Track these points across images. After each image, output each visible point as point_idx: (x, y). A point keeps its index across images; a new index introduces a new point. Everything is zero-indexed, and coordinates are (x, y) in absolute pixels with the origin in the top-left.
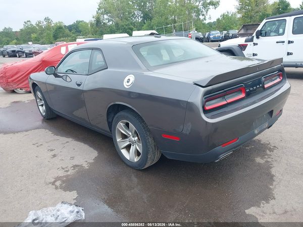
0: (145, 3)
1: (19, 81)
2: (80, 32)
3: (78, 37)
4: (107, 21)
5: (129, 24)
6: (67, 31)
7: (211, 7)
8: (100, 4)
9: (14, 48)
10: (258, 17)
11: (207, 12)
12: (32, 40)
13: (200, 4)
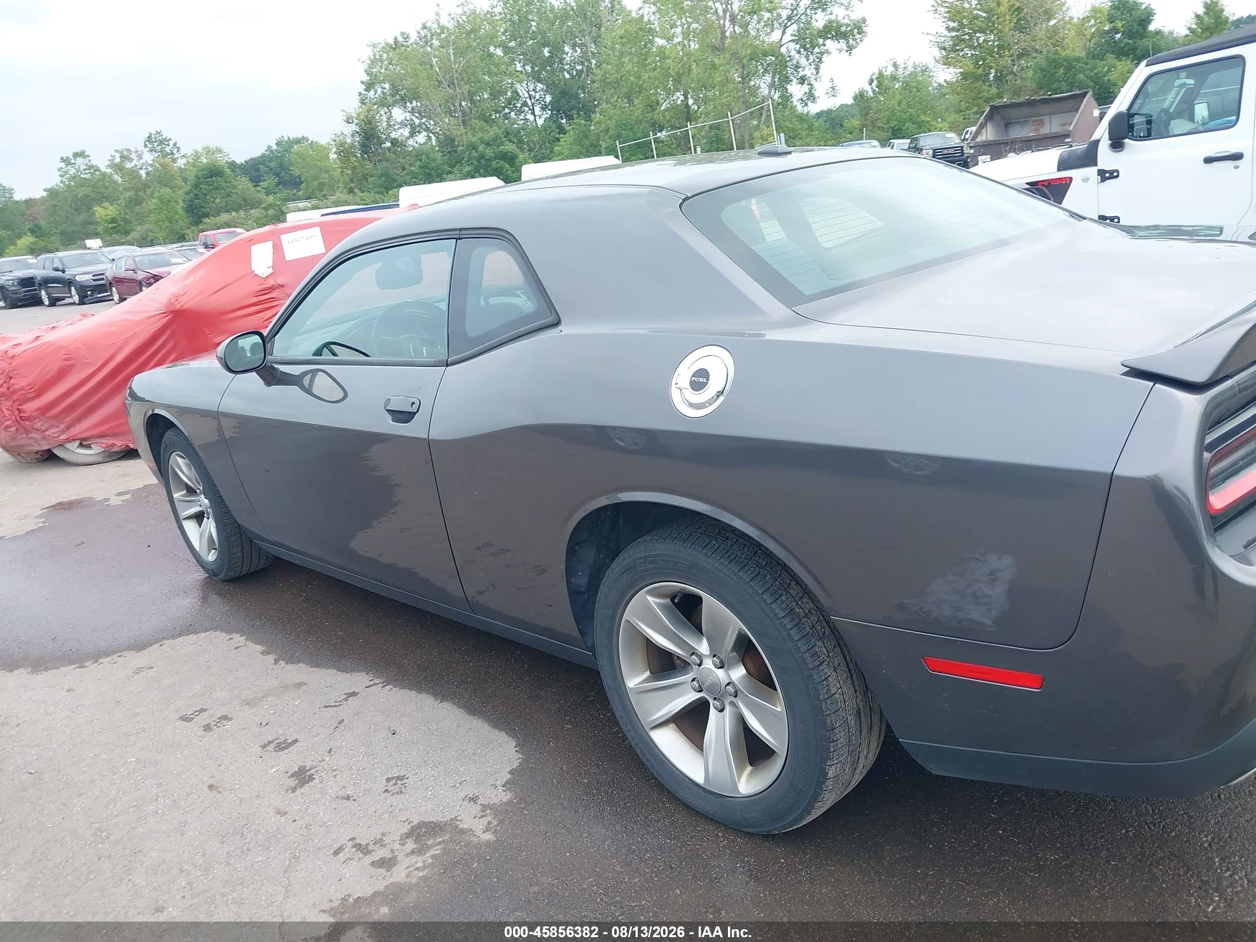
0: (558, 50)
1: (71, 408)
2: (296, 183)
3: (292, 205)
4: (406, 132)
5: (497, 138)
6: (243, 184)
7: (831, 45)
8: (374, 62)
9: (29, 266)
10: (1030, 74)
11: (817, 69)
12: (99, 229)
13: (788, 37)
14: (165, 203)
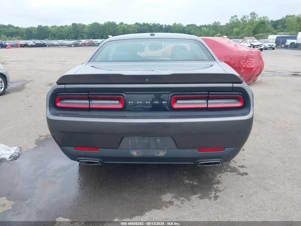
14: (249, 29)
